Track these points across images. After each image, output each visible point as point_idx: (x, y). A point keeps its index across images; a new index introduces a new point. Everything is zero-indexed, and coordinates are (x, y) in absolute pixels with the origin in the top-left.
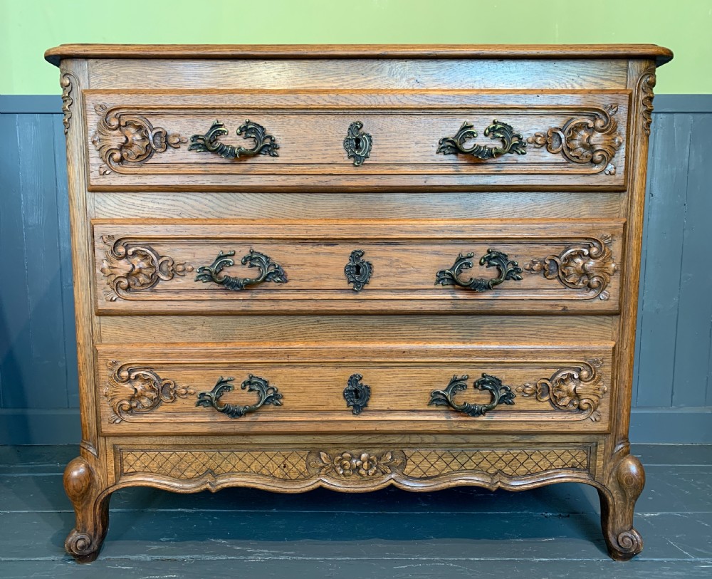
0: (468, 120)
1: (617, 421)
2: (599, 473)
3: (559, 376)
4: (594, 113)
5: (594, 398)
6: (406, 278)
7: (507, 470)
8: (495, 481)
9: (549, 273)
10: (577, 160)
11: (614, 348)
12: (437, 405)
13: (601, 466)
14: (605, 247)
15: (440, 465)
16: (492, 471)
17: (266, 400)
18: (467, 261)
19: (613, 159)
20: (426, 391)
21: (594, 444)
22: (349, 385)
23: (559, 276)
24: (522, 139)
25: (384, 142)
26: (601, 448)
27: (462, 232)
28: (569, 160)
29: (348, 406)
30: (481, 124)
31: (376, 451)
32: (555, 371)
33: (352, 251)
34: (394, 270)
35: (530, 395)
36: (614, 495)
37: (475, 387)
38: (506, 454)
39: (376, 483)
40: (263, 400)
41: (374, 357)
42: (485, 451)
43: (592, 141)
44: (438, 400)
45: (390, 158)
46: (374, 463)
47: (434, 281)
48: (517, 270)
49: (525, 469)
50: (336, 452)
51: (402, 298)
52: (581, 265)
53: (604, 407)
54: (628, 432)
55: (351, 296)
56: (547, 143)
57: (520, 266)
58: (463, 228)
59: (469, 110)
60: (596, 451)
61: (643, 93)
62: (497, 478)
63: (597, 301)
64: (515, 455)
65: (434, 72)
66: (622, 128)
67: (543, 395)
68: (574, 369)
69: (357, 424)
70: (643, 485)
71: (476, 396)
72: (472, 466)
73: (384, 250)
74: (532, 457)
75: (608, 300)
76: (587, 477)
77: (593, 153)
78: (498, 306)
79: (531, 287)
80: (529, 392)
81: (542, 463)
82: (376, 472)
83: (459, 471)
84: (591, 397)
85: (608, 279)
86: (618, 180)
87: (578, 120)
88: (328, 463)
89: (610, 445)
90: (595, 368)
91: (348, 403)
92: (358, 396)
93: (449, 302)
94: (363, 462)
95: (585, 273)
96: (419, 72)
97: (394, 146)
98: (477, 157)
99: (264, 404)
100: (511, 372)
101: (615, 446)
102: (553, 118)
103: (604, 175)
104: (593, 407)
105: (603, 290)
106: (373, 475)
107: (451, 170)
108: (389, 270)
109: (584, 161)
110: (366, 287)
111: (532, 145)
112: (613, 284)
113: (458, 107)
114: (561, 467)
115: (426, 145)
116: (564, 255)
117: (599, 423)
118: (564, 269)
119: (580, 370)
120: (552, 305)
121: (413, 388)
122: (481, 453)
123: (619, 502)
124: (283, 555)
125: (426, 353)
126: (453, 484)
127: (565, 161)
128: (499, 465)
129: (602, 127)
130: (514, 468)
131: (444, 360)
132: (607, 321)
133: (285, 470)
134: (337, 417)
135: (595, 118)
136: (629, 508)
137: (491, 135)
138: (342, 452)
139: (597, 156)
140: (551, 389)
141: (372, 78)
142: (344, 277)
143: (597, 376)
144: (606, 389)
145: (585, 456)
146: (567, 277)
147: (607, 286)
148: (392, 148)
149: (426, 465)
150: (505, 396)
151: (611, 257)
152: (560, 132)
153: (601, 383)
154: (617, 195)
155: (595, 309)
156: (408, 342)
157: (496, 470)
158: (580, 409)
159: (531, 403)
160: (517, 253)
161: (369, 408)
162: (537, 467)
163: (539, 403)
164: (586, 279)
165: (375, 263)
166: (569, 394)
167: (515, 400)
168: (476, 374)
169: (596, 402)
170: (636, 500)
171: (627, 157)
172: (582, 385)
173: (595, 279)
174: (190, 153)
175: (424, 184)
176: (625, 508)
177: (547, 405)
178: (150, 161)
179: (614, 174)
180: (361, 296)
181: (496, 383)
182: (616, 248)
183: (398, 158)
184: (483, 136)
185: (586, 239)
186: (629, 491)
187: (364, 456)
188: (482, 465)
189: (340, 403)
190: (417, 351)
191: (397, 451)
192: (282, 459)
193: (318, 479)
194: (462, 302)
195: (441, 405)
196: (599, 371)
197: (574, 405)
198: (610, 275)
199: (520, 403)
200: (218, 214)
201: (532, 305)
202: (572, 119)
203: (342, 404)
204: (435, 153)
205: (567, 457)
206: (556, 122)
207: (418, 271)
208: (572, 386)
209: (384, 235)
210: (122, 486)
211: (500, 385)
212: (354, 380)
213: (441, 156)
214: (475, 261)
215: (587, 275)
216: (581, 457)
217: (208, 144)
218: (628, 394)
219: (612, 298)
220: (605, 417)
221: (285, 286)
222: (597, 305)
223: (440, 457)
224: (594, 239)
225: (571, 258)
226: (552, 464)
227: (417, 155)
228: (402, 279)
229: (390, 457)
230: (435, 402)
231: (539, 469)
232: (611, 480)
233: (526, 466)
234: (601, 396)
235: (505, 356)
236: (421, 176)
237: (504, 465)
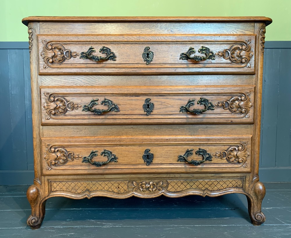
0: (192, 46)
1: (254, 168)
2: (247, 189)
3: (230, 149)
4: (242, 43)
6: (168, 110)
7: (210, 188)
8: (205, 193)
9: (225, 107)
10: (235, 62)
11: (252, 137)
12: (181, 161)
13: (248, 186)
14: (247, 96)
15: (182, 186)
16: (203, 189)
17: (111, 160)
18: (192, 102)
19: (250, 61)
20: (176, 156)
21: (245, 177)
22: (145, 153)
23: (229, 108)
24: (213, 53)
25: (159, 55)
26: (247, 179)
27: (190, 91)
28: (232, 62)
29: (145, 162)
30: (197, 48)
31: (156, 181)
32: (228, 147)
33: (146, 99)
34: (163, 106)
35: (218, 157)
36: (253, 198)
37: (196, 154)
38: (209, 182)
39: (156, 194)
40: (110, 159)
41: (155, 142)
42: (201, 181)
43: (241, 54)
44: (181, 159)
45: (161, 61)
46: (155, 186)
47: (179, 110)
48: (212, 106)
49: (217, 188)
50: (140, 181)
51: (166, 118)
52: (238, 104)
53: (249, 161)
54: (258, 172)
55: (146, 117)
56: (223, 55)
57: (213, 104)
58: (191, 89)
59: (192, 42)
60: (246, 180)
61: (261, 36)
62: (205, 192)
63: (245, 118)
64: (213, 182)
65: (178, 27)
66: (253, 49)
67: (223, 157)
68: (236, 146)
69: (148, 169)
70: (265, 194)
71: (196, 157)
72: (195, 187)
73: (159, 98)
74: (220, 183)
75: (249, 118)
76: (242, 191)
77: (242, 59)
78: (205, 121)
79: (218, 113)
80: (218, 156)
81: (224, 185)
82: (156, 190)
83: (190, 189)
84: (243, 157)
85: (249, 109)
86: (252, 70)
87: (235, 46)
88: (136, 186)
89: (251, 177)
90: (244, 146)
91: (145, 160)
92: (148, 158)
93: (185, 119)
94: (151, 185)
95: (239, 107)
96: (172, 28)
97: (162, 56)
98: (196, 60)
99: (110, 161)
100: (210, 147)
101: (253, 178)
102: (226, 45)
103: (246, 68)
104: (244, 162)
105: (247, 114)
107: (185, 66)
108: (161, 106)
109: (238, 62)
110: (152, 113)
111: (217, 56)
112: (251, 111)
113: (188, 41)
114: (231, 187)
115: (175, 56)
116: (231, 100)
117: (247, 168)
118: (231, 105)
119: (238, 147)
120: (227, 120)
121: (171, 154)
122: (199, 181)
123: (255, 201)
124: (117, 225)
125: (176, 140)
126: (188, 194)
127: (230, 62)
128: (206, 186)
129: (245, 49)
130: (212, 187)
131: (183, 143)
132: (249, 127)
133: (119, 189)
134: (140, 167)
135: (242, 45)
136: (259, 203)
137: (201, 52)
138: (142, 181)
139: (243, 60)
140: (227, 154)
141: (153, 30)
142: (143, 109)
143: (245, 149)
144: (249, 154)
145: (241, 182)
146: (232, 109)
147: (248, 112)
148: (162, 57)
149: (176, 186)
150: (208, 157)
151: (250, 100)
152: (228, 51)
153: (247, 152)
154: (252, 76)
155: (244, 121)
156: (169, 136)
157: (205, 188)
158: (239, 162)
159: (219, 160)
160: (212, 99)
161: (153, 163)
162: (222, 187)
163: (222, 160)
164: (240, 110)
165: (155, 103)
166: (234, 156)
167: (212, 159)
168: (197, 149)
169: (245, 160)
170: (262, 200)
171: (255, 61)
172: (239, 153)
173: (244, 109)
174: (81, 59)
175: (174, 72)
176: (258, 203)
177: (225, 161)
178: (64, 63)
179: (250, 67)
180: (149, 117)
181: (204, 152)
182: (252, 97)
183: (164, 62)
184: (198, 52)
185: (240, 93)
186: (259, 196)
187: (151, 183)
188: (199, 186)
189: (141, 161)
190: (172, 139)
191: (164, 181)
192: (117, 184)
193: (132, 193)
194: (190, 119)
195: (182, 161)
196: (246, 147)
197: (236, 161)
198: (249, 108)
199: (214, 160)
200: (92, 84)
201: (218, 120)
202: (233, 46)
203: (142, 161)
204: (179, 59)
205: (234, 182)
206: (227, 47)
207: (172, 107)
208: (235, 153)
209: (159, 92)
210: (51, 197)
211: (206, 153)
212: (147, 151)
213: (181, 60)
214: (196, 102)
215: (240, 108)
216: (240, 183)
217: (88, 56)
218: (258, 157)
220: (249, 166)
221: (118, 113)
222: (245, 120)
223: (182, 183)
224: (243, 93)
225: (234, 101)
226: (228, 186)
227: (172, 60)
228: (166, 110)
229: (162, 183)
230: (180, 160)
231: (223, 188)
232: (252, 192)
233: (217, 186)
234: (247, 157)
235: (208, 141)
236: (173, 69)
237: (208, 186)
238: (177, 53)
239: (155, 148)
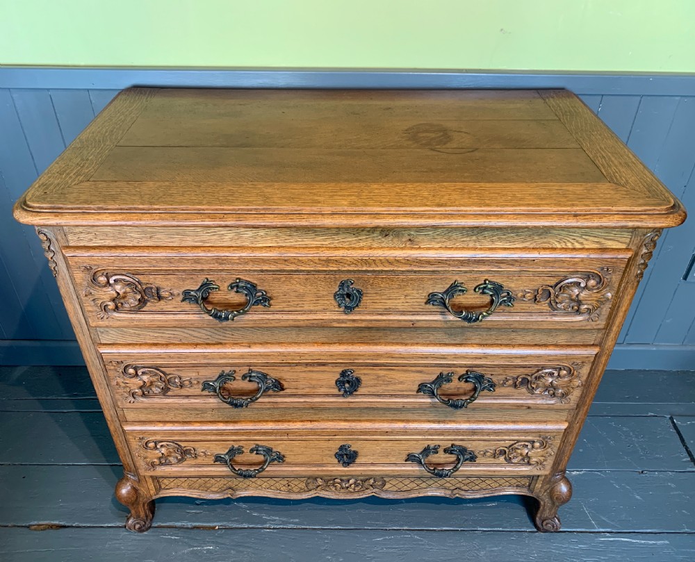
1: (558, 463)
2: (536, 490)
3: (516, 445)
4: (589, 273)
5: (542, 458)
6: (390, 388)
7: (465, 487)
8: (454, 493)
9: (519, 386)
11: (566, 429)
12: (411, 461)
13: (539, 487)
14: (574, 371)
16: (452, 487)
17: (271, 460)
19: (599, 309)
20: (404, 453)
21: (537, 475)
22: (339, 450)
24: (511, 295)
25: (375, 295)
26: (541, 478)
28: (555, 309)
29: (339, 462)
30: (472, 283)
33: (342, 370)
34: (380, 382)
36: (545, 501)
37: (445, 452)
39: (362, 494)
40: (269, 460)
43: (581, 297)
46: (360, 484)
48: (491, 385)
49: (479, 487)
52: (550, 381)
54: (566, 467)
55: (340, 399)
56: (535, 298)
57: (495, 382)
60: (537, 480)
61: (645, 249)
62: (455, 491)
63: (558, 404)
67: (500, 455)
68: (529, 442)
69: (346, 471)
70: (569, 498)
72: (437, 486)
75: (568, 403)
76: (527, 491)
77: (580, 306)
79: (502, 395)
80: (489, 454)
81: (493, 484)
82: (361, 488)
83: (427, 488)
84: (539, 457)
85: (571, 391)
86: (599, 325)
87: (571, 278)
88: (323, 484)
89: (549, 477)
90: (547, 442)
91: (339, 459)
94: (351, 484)
95: (552, 386)
96: (413, 233)
97: (383, 298)
100: (477, 443)
101: (553, 477)
104: (540, 462)
105: (565, 397)
106: (359, 489)
108: (376, 382)
109: (570, 312)
111: (521, 298)
112: (575, 393)
114: (507, 486)
115: (416, 297)
116: (536, 374)
118: (534, 384)
119: (533, 442)
121: (392, 452)
122: (445, 480)
123: (549, 505)
125: (405, 433)
126: (421, 495)
128: (459, 485)
129: (594, 286)
130: (470, 487)
133: (290, 487)
135: (588, 279)
136: (556, 506)
137: (481, 291)
138: (334, 478)
139: (583, 309)
140: (507, 452)
141: (364, 237)
142: (335, 387)
143: (547, 446)
144: (553, 453)
145: (528, 481)
146: (534, 390)
147: (569, 395)
148: (382, 300)
149: (401, 485)
150: (468, 458)
151: (578, 376)
152: (550, 288)
153: (549, 450)
155: (556, 408)
157: (456, 487)
158: (529, 464)
159: (489, 460)
160: (493, 373)
161: (356, 463)
162: (488, 486)
163: (496, 459)
164: (551, 392)
165: (363, 377)
166: (522, 455)
167: (477, 459)
168: (447, 444)
169: (542, 460)
170: (561, 505)
171: (612, 308)
172: (533, 451)
173: (560, 391)
174: (183, 303)
175: (412, 325)
176: (552, 507)
177: (501, 460)
178: (145, 309)
179: (596, 321)
180: (350, 399)
181: (463, 449)
182: (585, 370)
184: (473, 291)
185: (558, 365)
187: (352, 481)
188: (445, 485)
189: (332, 460)
191: (378, 478)
192: (286, 482)
193: (316, 491)
196: (550, 443)
197: (524, 461)
198: (573, 388)
199: (481, 460)
200: (217, 340)
201: (500, 405)
202: (566, 277)
203: (334, 460)
205: (513, 481)
207: (402, 383)
208: (525, 451)
210: (162, 496)
211: (466, 451)
212: (344, 448)
213: (429, 306)
214: (455, 378)
215: (554, 387)
216: (525, 481)
219: (572, 401)
221: (282, 393)
222: (557, 406)
224: (566, 365)
225: (542, 377)
226: (501, 484)
227: (406, 304)
228: (387, 388)
230: (409, 459)
231: (490, 487)
232: (545, 493)
233: (480, 485)
234: (547, 457)
237: (462, 485)
239: (360, 443)
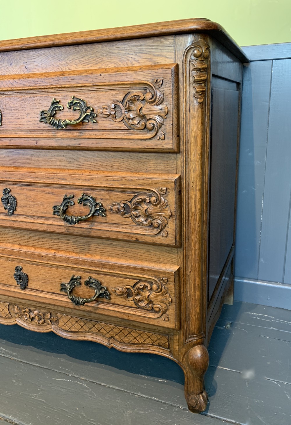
0: (58, 97)
2: (176, 354)
3: (138, 286)
4: (144, 87)
5: (163, 305)
9: (124, 214)
10: (136, 127)
11: (179, 270)
13: (177, 350)
14: (160, 197)
15: (77, 326)
16: (108, 336)
18: (70, 200)
19: (163, 126)
20: (58, 282)
21: (171, 334)
22: (16, 271)
23: (131, 215)
24: (93, 111)
26: (176, 338)
28: (129, 127)
29: (18, 284)
30: (65, 100)
31: (43, 311)
32: (136, 281)
35: (120, 295)
36: (187, 370)
37: (86, 284)
38: (115, 328)
39: (45, 328)
41: (26, 257)
42: (102, 324)
43: (144, 111)
44: (65, 289)
45: (13, 126)
46: (42, 317)
47: (52, 212)
48: (102, 209)
49: (128, 339)
50: (23, 307)
51: (35, 222)
52: (145, 209)
53: (171, 312)
55: (8, 218)
56: (111, 114)
57: (104, 206)
58: (65, 177)
59: (57, 89)
60: (173, 339)
62: (111, 341)
63: (159, 237)
64: (121, 330)
65: (36, 60)
67: (128, 296)
69: (24, 295)
71: (88, 290)
72: (96, 331)
73: (21, 189)
74: (132, 333)
75: (167, 237)
76: (169, 354)
77: (146, 122)
78: (93, 234)
79: (113, 222)
80: (119, 293)
82: (44, 322)
83: (88, 332)
84: (161, 303)
85: (166, 221)
87: (134, 93)
88: (19, 312)
89: (182, 337)
90: (162, 285)
91: (17, 282)
92: (22, 278)
93: (63, 228)
95: (148, 215)
96: (26, 61)
97: (14, 117)
100: (107, 278)
101: (186, 338)
102: (114, 93)
103: (156, 140)
104: (162, 311)
105: (162, 229)
106: (42, 323)
107: (50, 134)
109: (140, 128)
110: (15, 212)
111: (101, 116)
112: (170, 225)
115: (33, 116)
116: (134, 201)
117: (168, 323)
118: (134, 211)
119: (151, 284)
120: (128, 236)
121: (50, 279)
122: (100, 324)
123: (190, 375)
125: (54, 258)
126: (85, 339)
127: (126, 128)
128: (112, 334)
129: (150, 99)
130: (121, 337)
131: (65, 265)
132: (174, 251)
134: (13, 289)
139: (149, 125)
140: (133, 293)
142: (2, 205)
143: (163, 290)
144: (171, 300)
147: (165, 226)
148: (13, 119)
150: (103, 294)
151: (166, 205)
152: (120, 104)
153: (167, 295)
155: (158, 242)
157: (110, 336)
159: (122, 301)
160: (102, 197)
161: (29, 287)
162: (135, 340)
163: (126, 301)
164: (149, 221)
165: (18, 197)
166: (146, 299)
167: (111, 297)
169: (164, 308)
172: (153, 294)
173: (156, 221)
175: (36, 145)
177: (132, 303)
179: (163, 139)
180: (13, 218)
182: (171, 198)
183: (19, 126)
185: (148, 190)
188: (102, 331)
190: (50, 257)
191: (53, 313)
193: (15, 319)
196: (166, 287)
197: (150, 307)
198: (167, 218)
199: (115, 299)
201: (115, 234)
202: (129, 92)
203: (14, 282)
204: (39, 122)
205: (154, 338)
206: (117, 96)
207: (43, 205)
209: (20, 179)
212: (18, 269)
213: (43, 125)
215: (150, 217)
216: (164, 340)
219: (170, 235)
220: (174, 318)
222: (159, 239)
223: (77, 322)
224: (153, 191)
225: (139, 203)
226: (145, 340)
227: (29, 123)
228: (34, 209)
229: (50, 316)
230: (63, 290)
231: (137, 341)
232: (184, 360)
233: (128, 337)
234: (168, 304)
235: (102, 267)
236: (33, 139)
237: (115, 334)
238: (35, 110)
239: (28, 265)
